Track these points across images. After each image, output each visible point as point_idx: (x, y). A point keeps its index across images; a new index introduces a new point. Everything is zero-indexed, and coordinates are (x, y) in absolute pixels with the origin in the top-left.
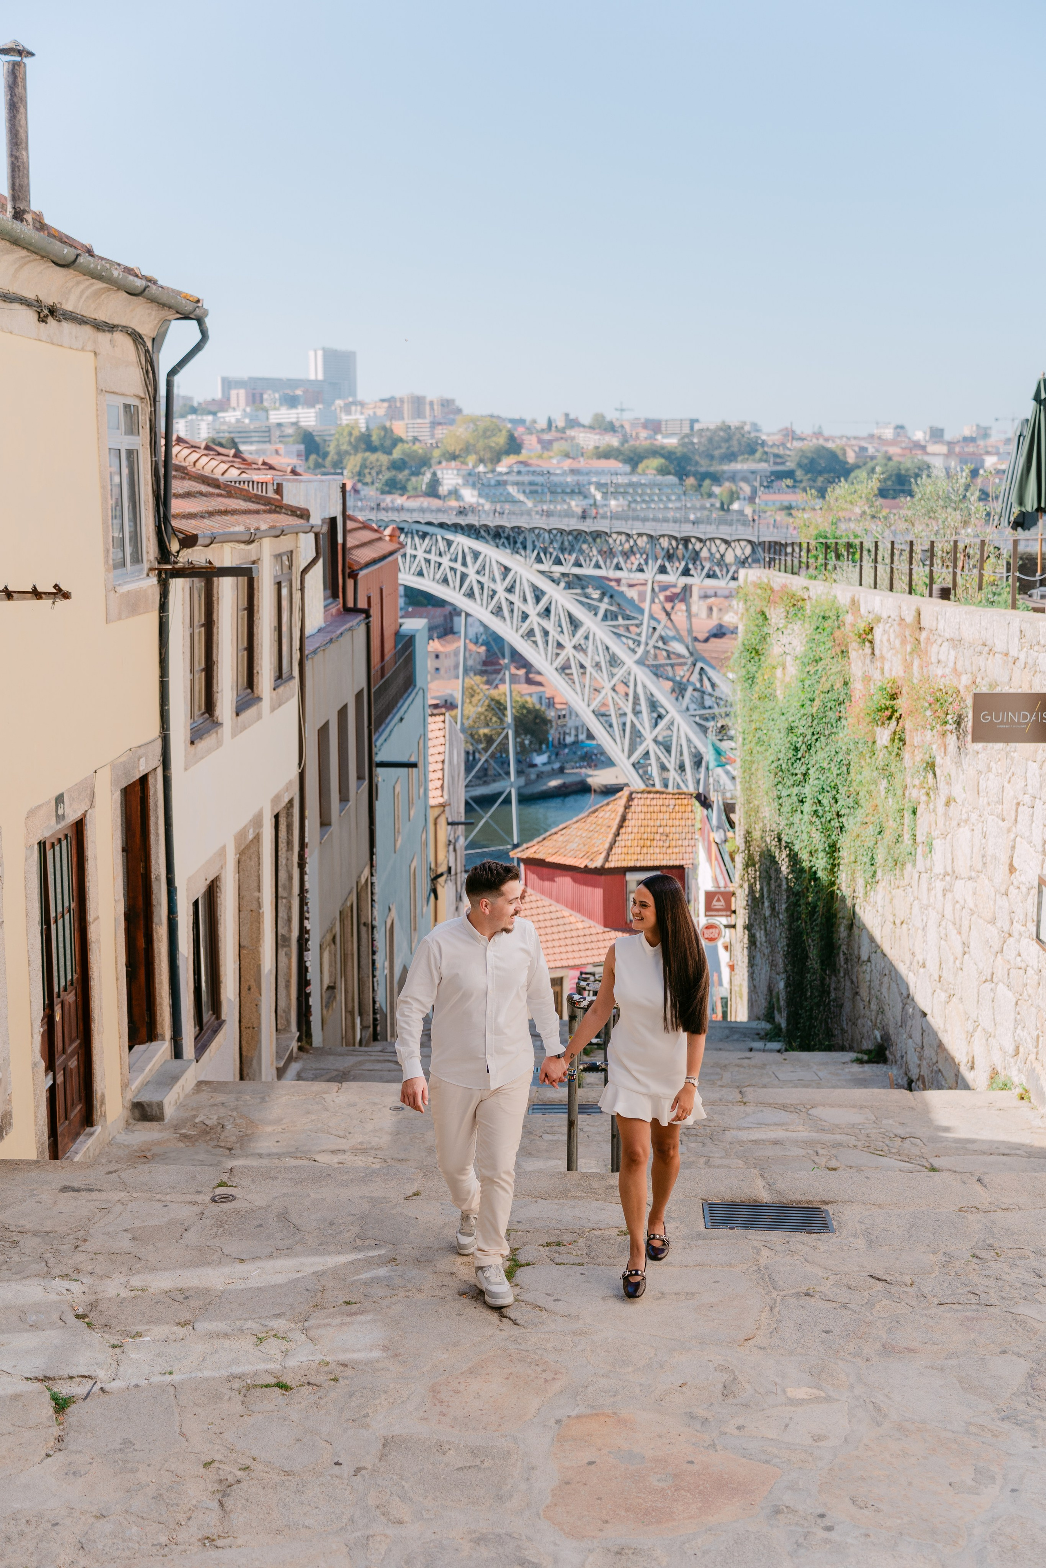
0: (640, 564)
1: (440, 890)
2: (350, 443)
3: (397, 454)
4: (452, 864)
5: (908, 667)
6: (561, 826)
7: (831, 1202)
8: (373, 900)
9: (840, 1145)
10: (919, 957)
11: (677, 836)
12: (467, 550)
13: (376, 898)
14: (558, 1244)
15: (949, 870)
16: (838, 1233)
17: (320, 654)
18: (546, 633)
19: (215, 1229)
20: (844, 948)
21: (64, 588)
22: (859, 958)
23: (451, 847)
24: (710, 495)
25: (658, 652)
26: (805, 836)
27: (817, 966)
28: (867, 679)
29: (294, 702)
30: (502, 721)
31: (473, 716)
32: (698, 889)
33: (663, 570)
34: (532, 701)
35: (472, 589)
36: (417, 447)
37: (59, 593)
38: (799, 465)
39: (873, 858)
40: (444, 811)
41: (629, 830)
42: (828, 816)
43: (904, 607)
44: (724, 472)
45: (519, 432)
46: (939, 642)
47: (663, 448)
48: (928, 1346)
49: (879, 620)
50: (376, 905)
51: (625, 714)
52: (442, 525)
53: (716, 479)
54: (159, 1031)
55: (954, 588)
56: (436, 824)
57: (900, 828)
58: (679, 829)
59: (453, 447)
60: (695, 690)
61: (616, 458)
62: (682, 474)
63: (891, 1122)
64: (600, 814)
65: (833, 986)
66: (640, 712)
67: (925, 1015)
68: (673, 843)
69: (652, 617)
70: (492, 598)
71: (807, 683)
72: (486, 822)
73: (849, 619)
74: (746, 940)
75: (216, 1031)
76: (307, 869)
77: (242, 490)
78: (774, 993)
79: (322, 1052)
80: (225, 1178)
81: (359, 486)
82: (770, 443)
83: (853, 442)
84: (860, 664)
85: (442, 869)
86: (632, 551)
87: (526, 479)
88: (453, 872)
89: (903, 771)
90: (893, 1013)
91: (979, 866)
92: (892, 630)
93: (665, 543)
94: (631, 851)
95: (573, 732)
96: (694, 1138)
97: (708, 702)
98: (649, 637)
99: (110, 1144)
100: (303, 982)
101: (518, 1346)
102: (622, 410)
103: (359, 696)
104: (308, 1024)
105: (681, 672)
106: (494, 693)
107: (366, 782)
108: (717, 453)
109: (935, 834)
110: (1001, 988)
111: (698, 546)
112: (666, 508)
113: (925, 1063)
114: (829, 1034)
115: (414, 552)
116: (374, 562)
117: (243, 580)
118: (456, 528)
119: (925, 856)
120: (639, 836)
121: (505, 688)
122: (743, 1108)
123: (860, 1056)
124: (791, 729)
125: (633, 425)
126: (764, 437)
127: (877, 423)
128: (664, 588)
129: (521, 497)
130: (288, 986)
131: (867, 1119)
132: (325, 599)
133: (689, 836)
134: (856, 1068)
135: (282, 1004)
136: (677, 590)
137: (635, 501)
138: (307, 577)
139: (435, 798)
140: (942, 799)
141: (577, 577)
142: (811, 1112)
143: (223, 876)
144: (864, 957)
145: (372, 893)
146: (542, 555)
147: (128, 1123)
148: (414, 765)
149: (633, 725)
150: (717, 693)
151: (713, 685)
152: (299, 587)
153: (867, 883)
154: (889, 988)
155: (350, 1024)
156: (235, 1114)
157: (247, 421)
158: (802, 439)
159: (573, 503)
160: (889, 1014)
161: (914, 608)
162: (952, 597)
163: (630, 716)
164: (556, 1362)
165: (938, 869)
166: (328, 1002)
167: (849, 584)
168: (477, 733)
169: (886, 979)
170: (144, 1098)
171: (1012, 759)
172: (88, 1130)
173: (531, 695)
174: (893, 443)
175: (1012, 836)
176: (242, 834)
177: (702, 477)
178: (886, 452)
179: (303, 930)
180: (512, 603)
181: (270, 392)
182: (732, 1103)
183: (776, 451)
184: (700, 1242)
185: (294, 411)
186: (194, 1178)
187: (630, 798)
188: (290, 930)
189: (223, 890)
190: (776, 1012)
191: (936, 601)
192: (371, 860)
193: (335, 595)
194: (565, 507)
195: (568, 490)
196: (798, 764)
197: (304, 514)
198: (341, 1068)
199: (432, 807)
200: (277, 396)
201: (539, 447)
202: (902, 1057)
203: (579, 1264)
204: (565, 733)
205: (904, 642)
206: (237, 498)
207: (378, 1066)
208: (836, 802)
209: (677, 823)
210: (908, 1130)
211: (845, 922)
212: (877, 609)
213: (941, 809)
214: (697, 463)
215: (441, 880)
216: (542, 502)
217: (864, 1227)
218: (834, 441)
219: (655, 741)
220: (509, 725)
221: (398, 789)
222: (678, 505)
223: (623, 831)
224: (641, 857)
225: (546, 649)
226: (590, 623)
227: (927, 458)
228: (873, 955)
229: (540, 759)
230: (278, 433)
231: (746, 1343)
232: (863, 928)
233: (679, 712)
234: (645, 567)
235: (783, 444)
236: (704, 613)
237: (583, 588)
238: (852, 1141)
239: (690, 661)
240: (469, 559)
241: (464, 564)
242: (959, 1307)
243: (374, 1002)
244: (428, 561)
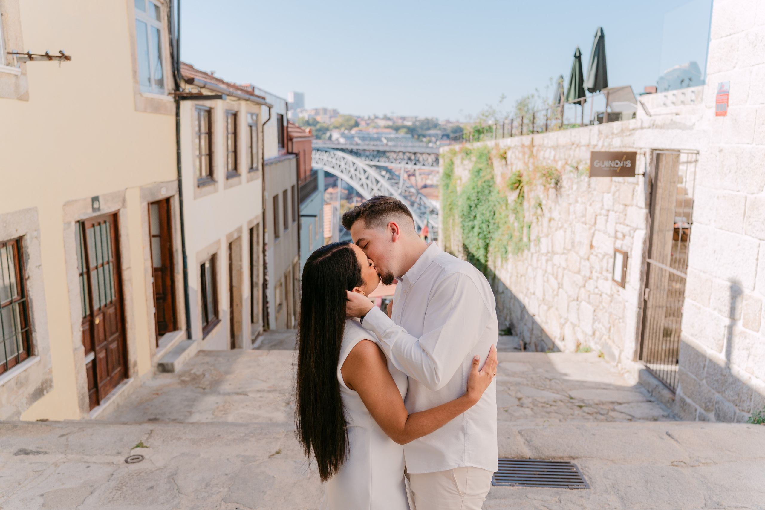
3: (318, 127)
5: (526, 164)
7: (577, 458)
9: (520, 384)
10: (532, 290)
12: (341, 157)
15: (550, 250)
17: (274, 165)
18: (367, 185)
21: (67, 54)
24: (422, 141)
28: (503, 174)
29: (259, 182)
33: (407, 163)
35: (343, 170)
36: (325, 125)
37: (63, 57)
38: (451, 132)
39: (506, 249)
42: (485, 233)
43: (524, 141)
44: (426, 134)
45: (359, 120)
46: (544, 149)
47: (406, 125)
49: (509, 148)
52: (333, 148)
53: (424, 136)
54: (179, 325)
57: (521, 235)
59: (337, 125)
60: (418, 204)
61: (391, 129)
62: (413, 134)
69: (404, 179)
70: (350, 172)
73: (494, 151)
75: (215, 325)
76: (267, 253)
79: (273, 332)
80: (144, 439)
82: (442, 125)
84: (499, 169)
87: (361, 135)
89: (523, 210)
90: (516, 315)
91: (570, 247)
92: (516, 151)
93: (408, 154)
97: (422, 208)
98: (403, 186)
99: (141, 386)
100: (265, 302)
103: (293, 187)
104: (268, 320)
105: (413, 198)
107: (296, 223)
108: (425, 127)
109: (541, 235)
110: (584, 304)
116: (301, 137)
117: (232, 120)
118: (337, 149)
119: (535, 245)
124: (468, 199)
125: (397, 118)
126: (440, 123)
132: (279, 147)
135: (255, 311)
138: (265, 127)
139: (327, 234)
140: (545, 220)
141: (378, 166)
143: (219, 253)
146: (366, 158)
147: (155, 374)
148: (317, 216)
153: (502, 260)
155: (289, 319)
156: (212, 368)
160: (514, 315)
161: (530, 140)
165: (544, 250)
166: (278, 311)
170: (164, 361)
171: (593, 194)
172: (125, 380)
175: (592, 231)
176: (231, 235)
177: (419, 136)
179: (265, 281)
180: (356, 175)
183: (443, 127)
188: (258, 280)
189: (219, 259)
192: (299, 253)
193: (283, 146)
194: (374, 143)
195: (375, 139)
196: (471, 213)
199: (326, 237)
201: (365, 125)
202: (521, 333)
205: (523, 154)
208: (489, 227)
210: (549, 375)
212: (509, 145)
213: (545, 224)
214: (418, 131)
216: (366, 142)
221: (311, 227)
225: (367, 190)
226: (382, 181)
234: (401, 163)
235: (446, 125)
236: (420, 180)
237: (380, 170)
238: (525, 381)
239: (416, 195)
240: (342, 160)
241: (340, 161)
244: (328, 160)
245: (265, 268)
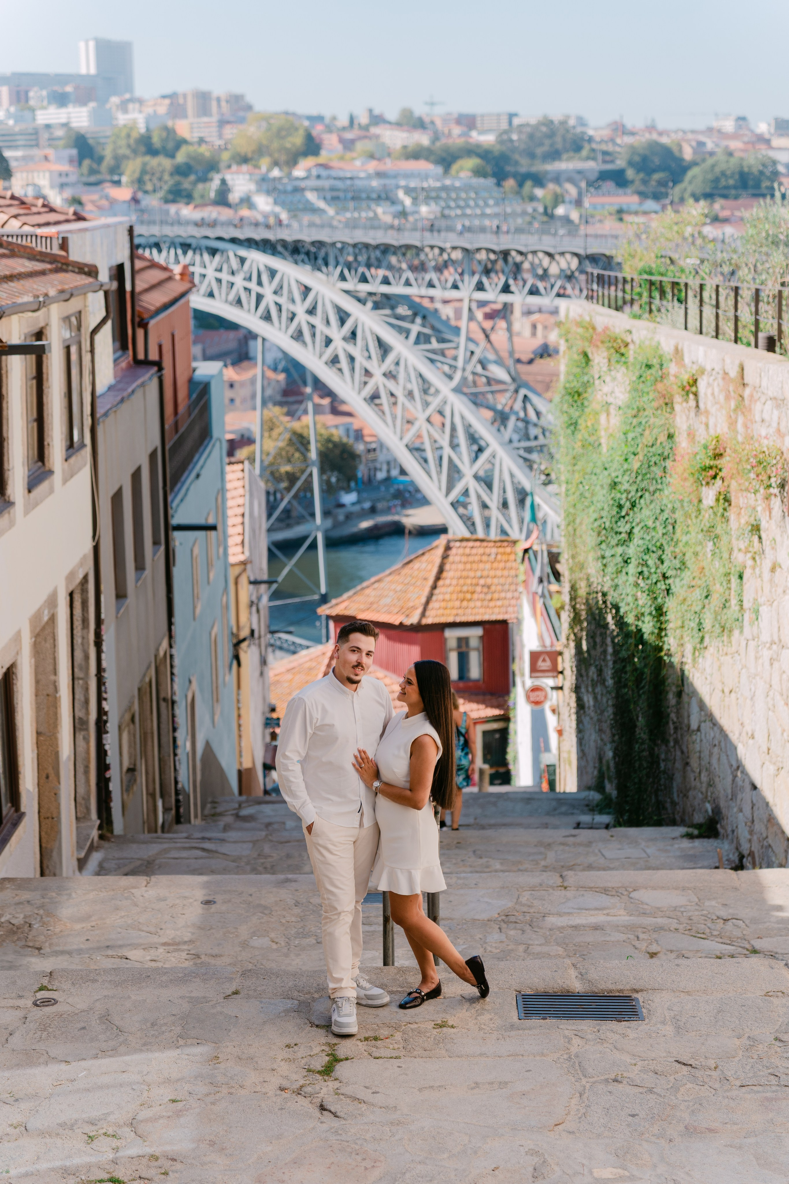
0: (455, 281)
1: (242, 656)
2: (129, 146)
3: (181, 157)
4: (255, 626)
5: (732, 424)
6: (373, 580)
7: (642, 990)
8: (172, 674)
9: (662, 928)
10: (748, 728)
11: (499, 588)
12: (262, 268)
13: (176, 671)
14: (376, 1039)
15: (776, 639)
16: (647, 1020)
17: (112, 416)
18: (352, 359)
19: (39, 1033)
20: (673, 716)
22: (689, 726)
23: (254, 609)
24: (532, 198)
25: (477, 378)
26: (630, 599)
27: (644, 736)
28: (691, 435)
29: (86, 473)
30: (305, 458)
31: (273, 452)
32: (523, 646)
33: (480, 287)
34: (338, 434)
35: (269, 312)
36: (203, 149)
38: (631, 163)
39: (700, 623)
40: (245, 570)
41: (448, 582)
42: (654, 578)
43: (728, 361)
44: (546, 172)
45: (317, 130)
46: (763, 400)
47: (478, 146)
48: (728, 1126)
49: (702, 371)
50: (176, 679)
51: (441, 448)
52: (234, 241)
53: (539, 180)
55: (780, 338)
56: (236, 583)
57: (727, 592)
58: (502, 581)
59: (246, 148)
60: (518, 419)
61: (427, 159)
62: (500, 177)
63: (713, 903)
64: (416, 565)
65: (663, 756)
66: (458, 445)
67: (755, 787)
68: (496, 596)
69: (469, 339)
70: (292, 319)
71: (630, 435)
72: (291, 571)
73: (673, 368)
74: (573, 704)
75: (15, 825)
76: (104, 647)
77: (25, 247)
78: (604, 762)
79: (123, 840)
80: (45, 982)
81: (140, 195)
82: (598, 139)
83: (690, 136)
84: (684, 418)
85: (245, 633)
86: (446, 265)
87: (326, 184)
88: (256, 634)
89: (728, 533)
90: (723, 786)
92: (716, 384)
93: (482, 256)
94: (450, 604)
95: (385, 467)
96: (513, 925)
97: (533, 431)
98: (467, 361)
100: (103, 766)
101: (339, 1137)
102: (432, 104)
103: (153, 456)
104: (109, 810)
105: (502, 401)
106: (296, 425)
107: (162, 548)
108: (539, 151)
109: (761, 600)
111: (519, 258)
112: (483, 215)
113: (755, 838)
114: (660, 806)
115: (203, 271)
116: (166, 307)
117: (32, 358)
118: (250, 243)
119: (751, 624)
120: (458, 588)
121: (308, 419)
122: (563, 892)
123: (690, 830)
124: (614, 485)
125: (445, 120)
126: (591, 132)
127: (716, 115)
128: (482, 304)
129: (322, 204)
130: (87, 772)
131: (690, 901)
132: (115, 352)
133: (513, 587)
134: (686, 844)
135: (81, 790)
136: (498, 306)
137: (449, 207)
138: (98, 338)
139: (236, 555)
140: (767, 564)
141: (387, 297)
142: (633, 895)
143: (19, 662)
144: (694, 726)
145: (172, 666)
146: (346, 272)
148: (213, 528)
149: (450, 460)
150: (543, 422)
151: (538, 414)
152: (89, 348)
153: (695, 649)
154: (719, 759)
155: (151, 808)
156: (41, 912)
157: (11, 122)
158: (632, 134)
159: (380, 210)
160: (720, 787)
161: (737, 362)
162: (777, 349)
163: (447, 451)
164: (375, 1151)
165: (765, 637)
166: (128, 787)
167: (674, 325)
168: (278, 470)
169: (716, 750)
173: (336, 427)
174: (734, 136)
176: (37, 616)
177: (522, 180)
178: (727, 147)
179: (101, 712)
180: (313, 327)
181: (36, 89)
182: (553, 888)
183: (604, 147)
184: (513, 1033)
185: (63, 110)
186: (14, 983)
187: (448, 548)
188: (87, 713)
189: (19, 676)
190: (606, 781)
191: (762, 353)
192: (170, 630)
193: (124, 347)
194: (371, 214)
195: (374, 196)
196: (622, 523)
197: (91, 271)
198: (146, 857)
199: (233, 565)
200: (44, 93)
201: (340, 147)
202: (733, 831)
203: (396, 1058)
204: (376, 469)
205: (728, 398)
206: (21, 257)
207: (184, 854)
208: (662, 562)
209: (499, 573)
210: (731, 911)
211: (674, 689)
212: (701, 360)
213: (766, 575)
214: (517, 163)
215: (244, 645)
216: (345, 209)
217: (672, 1014)
218: (668, 136)
219: (476, 477)
220: (313, 464)
221: (196, 551)
222: (496, 210)
223: (440, 583)
224: (460, 612)
225: (352, 377)
226: (400, 347)
227: (772, 154)
228: (703, 725)
229: (349, 498)
230: (46, 136)
231: (556, 1128)
232: (694, 693)
233: (502, 444)
234: (460, 284)
235: (612, 140)
236: (527, 332)
237: (393, 308)
238: (674, 924)
239: (512, 387)
240: (265, 278)
241: (260, 283)
242: (760, 1088)
243: (176, 782)
244: (219, 281)
245: (100, 682)
